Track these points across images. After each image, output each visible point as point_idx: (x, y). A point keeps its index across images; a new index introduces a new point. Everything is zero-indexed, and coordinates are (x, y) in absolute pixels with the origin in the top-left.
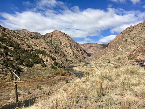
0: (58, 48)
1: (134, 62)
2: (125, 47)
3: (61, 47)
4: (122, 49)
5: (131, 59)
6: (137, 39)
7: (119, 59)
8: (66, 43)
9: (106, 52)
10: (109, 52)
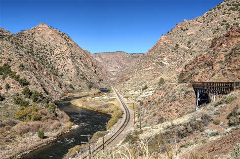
0: (47, 60)
1: (189, 86)
2: (175, 60)
3: (53, 58)
4: (169, 62)
5: (184, 81)
6: (196, 44)
7: (162, 81)
8: (63, 50)
9: (141, 69)
10: (146, 69)
